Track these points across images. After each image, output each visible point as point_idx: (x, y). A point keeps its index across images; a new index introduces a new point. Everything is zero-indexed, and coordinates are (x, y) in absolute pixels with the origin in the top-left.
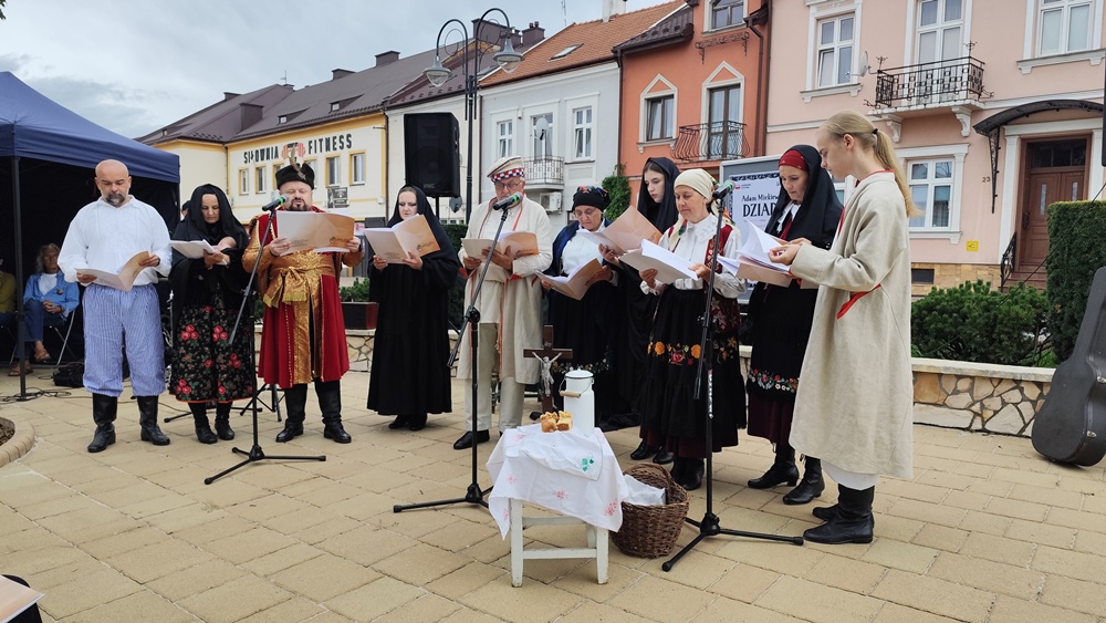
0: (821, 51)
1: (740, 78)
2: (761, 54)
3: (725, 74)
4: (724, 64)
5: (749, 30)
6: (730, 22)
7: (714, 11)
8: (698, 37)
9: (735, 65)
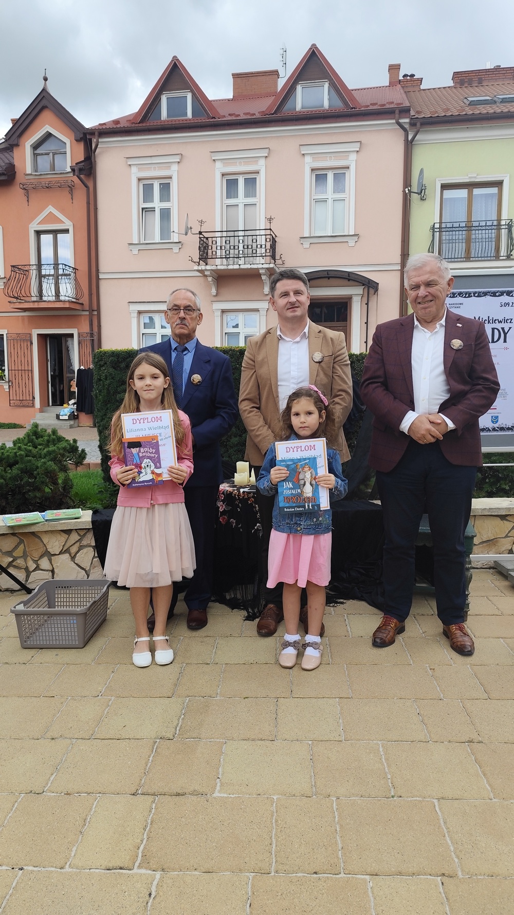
0: (143, 209)
1: (68, 224)
2: (88, 203)
3: (51, 218)
4: (51, 209)
5: (76, 179)
6: (53, 167)
7: (35, 155)
8: (20, 178)
9: (62, 211)
